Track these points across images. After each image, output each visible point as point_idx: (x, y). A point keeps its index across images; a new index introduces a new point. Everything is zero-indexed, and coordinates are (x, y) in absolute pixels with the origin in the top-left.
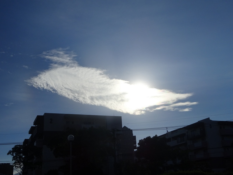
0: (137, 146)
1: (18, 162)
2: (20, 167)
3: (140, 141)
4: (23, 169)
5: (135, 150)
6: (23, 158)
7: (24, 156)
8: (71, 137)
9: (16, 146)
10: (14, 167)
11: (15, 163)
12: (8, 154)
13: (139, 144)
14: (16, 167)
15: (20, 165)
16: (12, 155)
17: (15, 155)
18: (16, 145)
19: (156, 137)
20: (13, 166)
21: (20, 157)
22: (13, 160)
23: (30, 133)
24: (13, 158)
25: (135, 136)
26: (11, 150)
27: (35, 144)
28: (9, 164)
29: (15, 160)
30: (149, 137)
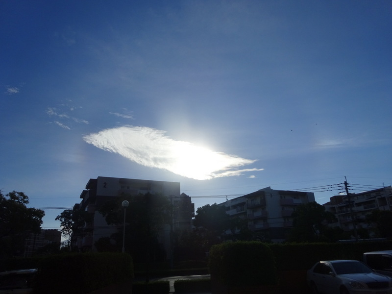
0: (196, 214)
1: (67, 228)
2: (69, 234)
3: (198, 209)
4: (72, 237)
5: (193, 218)
6: (72, 224)
7: (73, 222)
8: (125, 203)
9: (65, 211)
10: (62, 234)
11: (63, 229)
12: (56, 219)
13: (197, 212)
14: (64, 233)
15: (68, 231)
16: (61, 220)
17: (63, 221)
18: (65, 209)
19: (215, 206)
20: (61, 232)
21: (70, 223)
22: (61, 226)
23: (81, 198)
24: (62, 223)
25: (194, 204)
26: (60, 215)
27: (86, 210)
28: (56, 230)
29: (63, 225)
30: (208, 205)
